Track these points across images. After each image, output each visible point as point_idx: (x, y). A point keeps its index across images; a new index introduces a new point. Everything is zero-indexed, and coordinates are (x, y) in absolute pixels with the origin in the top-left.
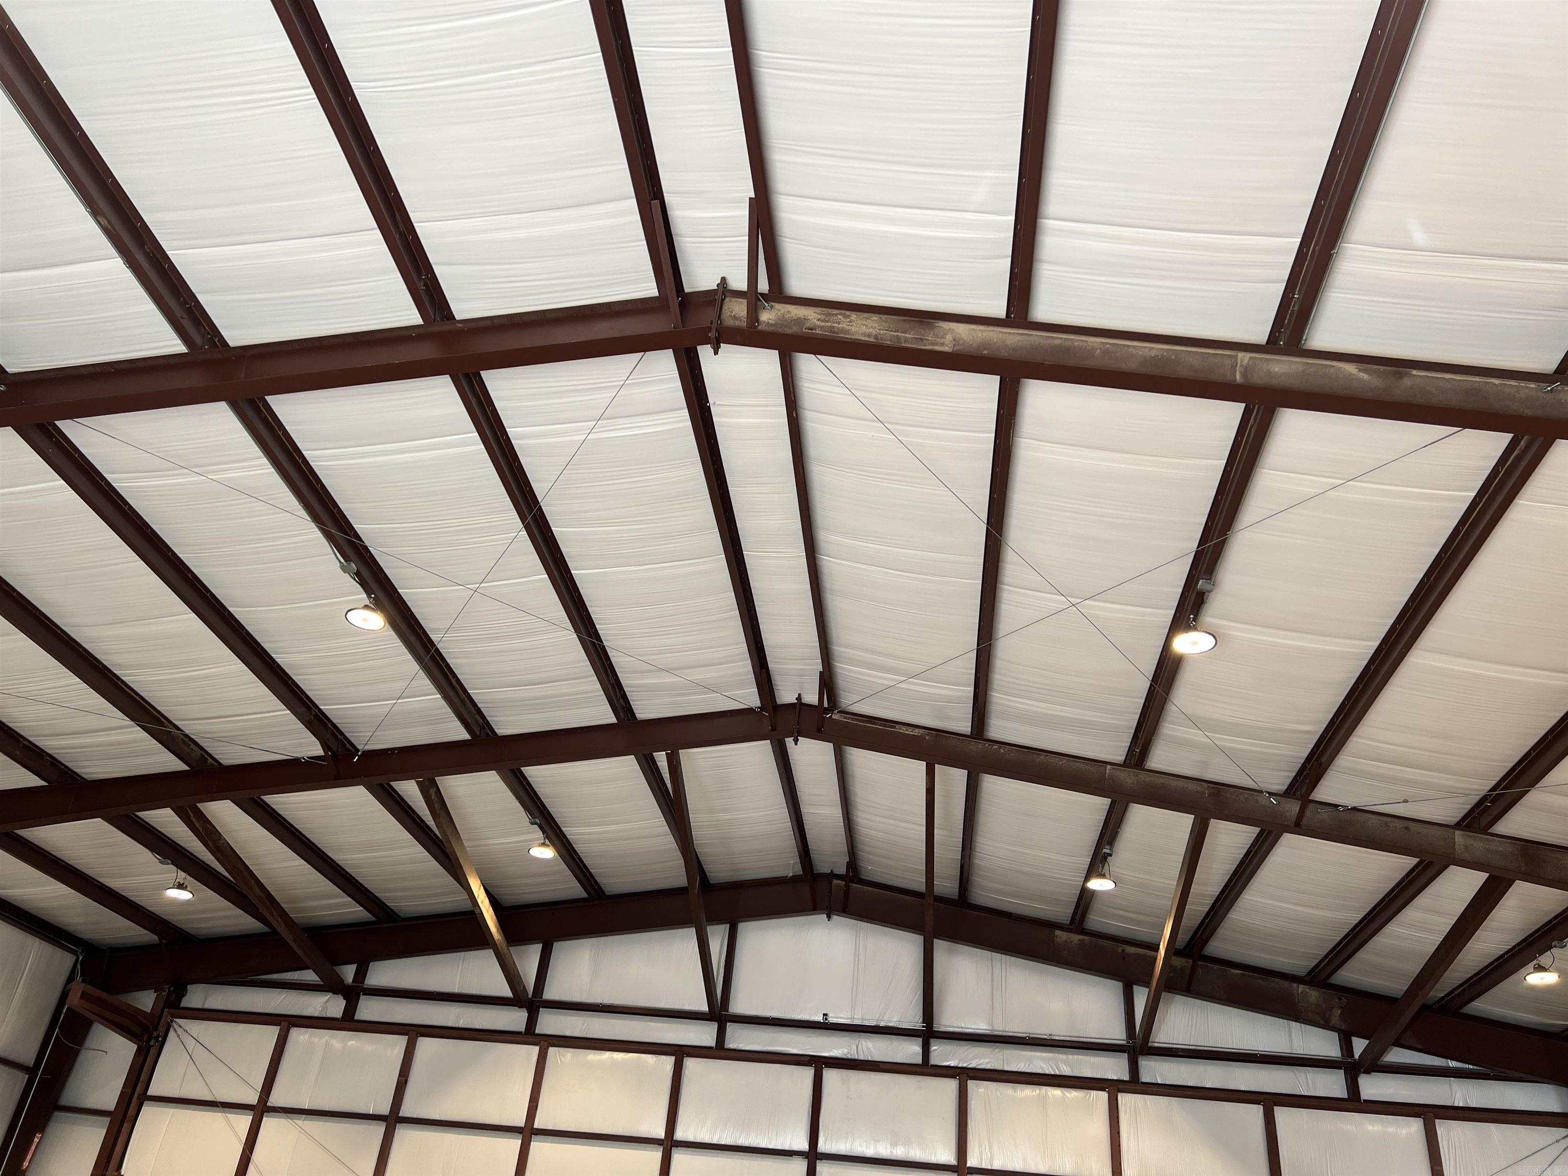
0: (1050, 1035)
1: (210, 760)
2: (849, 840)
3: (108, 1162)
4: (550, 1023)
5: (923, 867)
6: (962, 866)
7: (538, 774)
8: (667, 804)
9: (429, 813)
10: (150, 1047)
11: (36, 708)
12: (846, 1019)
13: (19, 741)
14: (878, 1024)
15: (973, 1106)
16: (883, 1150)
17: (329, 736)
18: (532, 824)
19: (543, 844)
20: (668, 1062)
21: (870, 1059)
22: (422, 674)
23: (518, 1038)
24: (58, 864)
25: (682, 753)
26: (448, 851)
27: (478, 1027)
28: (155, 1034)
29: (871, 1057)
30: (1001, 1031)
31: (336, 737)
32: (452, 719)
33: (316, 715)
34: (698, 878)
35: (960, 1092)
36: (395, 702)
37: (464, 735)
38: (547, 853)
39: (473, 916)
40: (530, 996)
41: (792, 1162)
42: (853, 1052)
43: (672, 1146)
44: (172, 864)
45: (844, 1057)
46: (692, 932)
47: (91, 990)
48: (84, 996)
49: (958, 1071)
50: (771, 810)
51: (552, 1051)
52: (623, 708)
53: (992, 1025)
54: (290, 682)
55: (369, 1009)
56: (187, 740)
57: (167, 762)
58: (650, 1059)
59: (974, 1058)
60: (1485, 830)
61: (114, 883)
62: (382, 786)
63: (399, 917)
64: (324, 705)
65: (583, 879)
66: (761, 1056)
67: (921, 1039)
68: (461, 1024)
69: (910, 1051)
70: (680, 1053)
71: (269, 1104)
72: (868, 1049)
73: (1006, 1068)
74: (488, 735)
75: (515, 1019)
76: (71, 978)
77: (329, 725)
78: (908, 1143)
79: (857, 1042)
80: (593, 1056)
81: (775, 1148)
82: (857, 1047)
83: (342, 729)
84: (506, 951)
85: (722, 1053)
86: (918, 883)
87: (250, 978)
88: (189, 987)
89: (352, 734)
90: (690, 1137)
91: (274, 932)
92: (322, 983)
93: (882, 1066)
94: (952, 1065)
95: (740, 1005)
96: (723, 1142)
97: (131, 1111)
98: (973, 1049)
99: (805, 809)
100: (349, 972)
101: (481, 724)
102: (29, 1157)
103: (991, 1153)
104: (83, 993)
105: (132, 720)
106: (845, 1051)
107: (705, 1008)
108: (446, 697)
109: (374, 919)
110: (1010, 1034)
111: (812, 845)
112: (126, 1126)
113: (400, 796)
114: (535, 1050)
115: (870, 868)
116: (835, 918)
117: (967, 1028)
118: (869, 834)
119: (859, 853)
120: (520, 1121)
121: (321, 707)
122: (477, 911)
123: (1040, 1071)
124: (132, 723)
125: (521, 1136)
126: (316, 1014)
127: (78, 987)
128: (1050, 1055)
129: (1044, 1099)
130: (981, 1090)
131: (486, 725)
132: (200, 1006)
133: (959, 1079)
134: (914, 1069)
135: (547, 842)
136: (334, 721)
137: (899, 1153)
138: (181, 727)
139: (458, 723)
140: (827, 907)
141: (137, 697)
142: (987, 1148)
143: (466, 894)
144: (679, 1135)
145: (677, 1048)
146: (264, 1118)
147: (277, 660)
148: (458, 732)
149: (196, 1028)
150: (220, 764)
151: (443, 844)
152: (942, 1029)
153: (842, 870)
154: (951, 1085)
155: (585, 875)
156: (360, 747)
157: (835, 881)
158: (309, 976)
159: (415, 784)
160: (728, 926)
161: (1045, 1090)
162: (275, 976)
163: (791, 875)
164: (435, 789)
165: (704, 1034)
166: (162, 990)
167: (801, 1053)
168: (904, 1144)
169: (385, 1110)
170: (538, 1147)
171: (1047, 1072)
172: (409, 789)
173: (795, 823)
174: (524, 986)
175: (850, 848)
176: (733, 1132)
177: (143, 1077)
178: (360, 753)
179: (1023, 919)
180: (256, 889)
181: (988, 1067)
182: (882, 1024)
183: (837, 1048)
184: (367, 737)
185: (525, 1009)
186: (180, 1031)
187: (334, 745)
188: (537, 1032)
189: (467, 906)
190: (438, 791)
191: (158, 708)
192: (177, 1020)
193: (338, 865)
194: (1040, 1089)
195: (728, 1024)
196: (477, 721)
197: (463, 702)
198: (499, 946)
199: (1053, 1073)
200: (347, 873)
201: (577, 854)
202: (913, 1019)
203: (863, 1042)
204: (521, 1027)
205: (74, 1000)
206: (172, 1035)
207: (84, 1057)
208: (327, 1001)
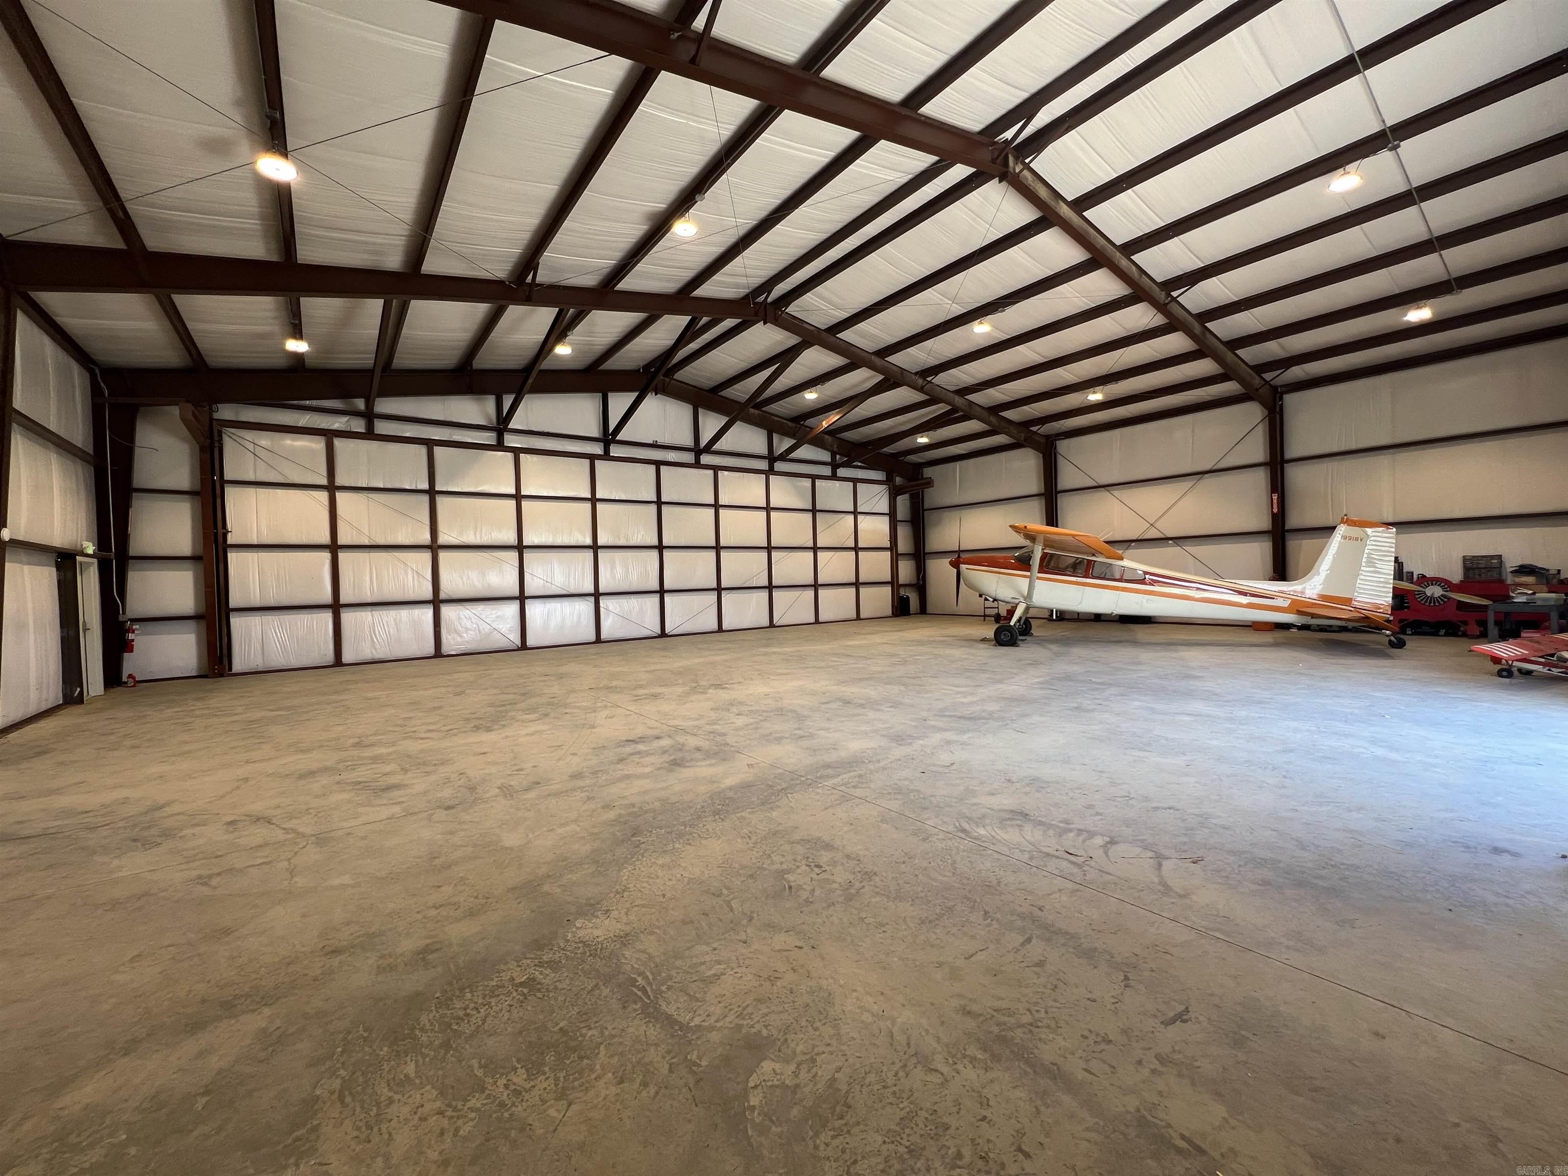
3: (216, 524)
4: (515, 440)
15: (720, 481)
20: (587, 462)
23: (493, 448)
28: (215, 439)
35: (715, 475)
42: (666, 458)
49: (713, 466)
51: (522, 456)
58: (577, 460)
60: (883, 358)
66: (630, 459)
67: (697, 453)
69: (691, 457)
71: (337, 485)
72: (672, 456)
75: (486, 437)
79: (667, 453)
81: (642, 500)
82: (668, 456)
90: (603, 497)
92: (345, 409)
93: (685, 465)
96: (619, 498)
97: (216, 491)
100: (361, 404)
102: (130, 525)
106: (663, 457)
107: (599, 435)
112: (219, 501)
114: (510, 456)
116: (658, 395)
120: (512, 492)
125: (514, 499)
126: (345, 429)
130: (722, 475)
132: (236, 420)
133: (714, 470)
134: (697, 466)
145: (589, 455)
146: (337, 494)
149: (248, 435)
154: (711, 473)
160: (601, 394)
161: (744, 474)
162: (300, 402)
169: (424, 486)
170: (527, 504)
176: (623, 494)
177: (215, 469)
182: (679, 446)
183: (659, 456)
185: (492, 432)
186: (232, 436)
188: (507, 445)
195: (615, 444)
202: (690, 443)
203: (670, 454)
204: (493, 442)
207: (139, 453)
208: (348, 421)
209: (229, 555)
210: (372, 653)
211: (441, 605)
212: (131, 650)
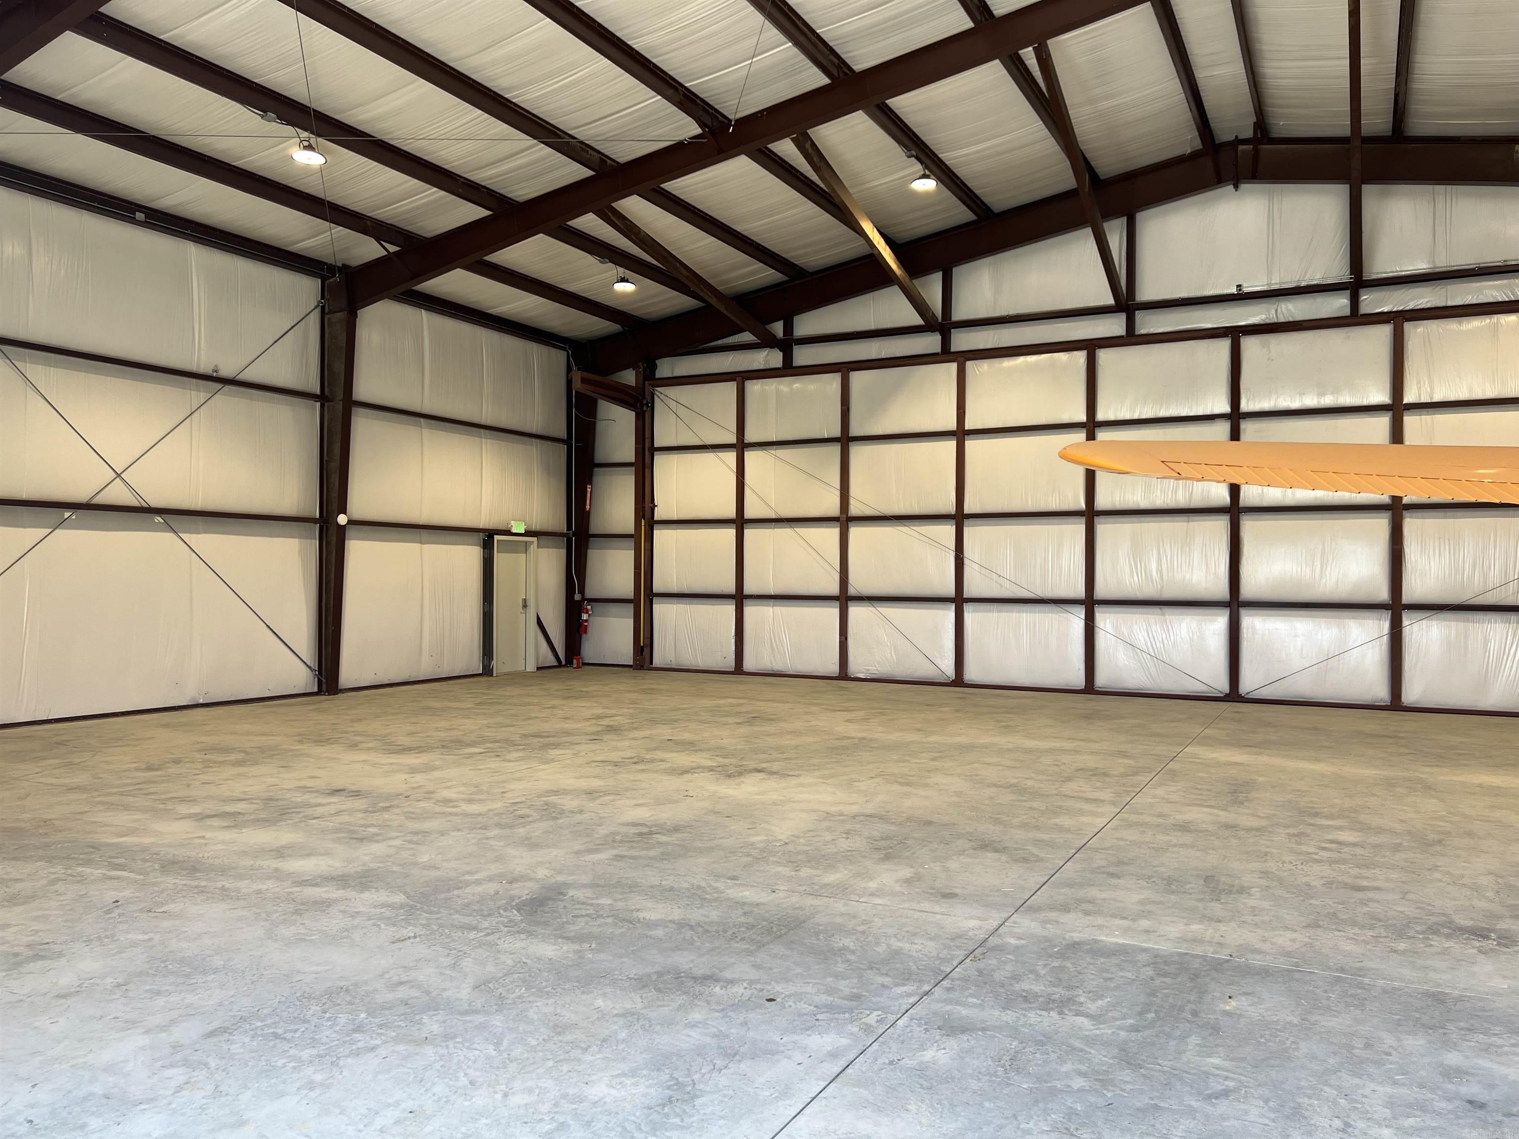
0: (1505, 261)
1: (609, 162)
2: (1255, 96)
3: (644, 498)
4: (962, 341)
5: (1347, 108)
6: (1397, 95)
7: (903, 104)
8: (1042, 104)
9: (811, 168)
10: (644, 412)
11: (458, 146)
12: (1262, 286)
13: (457, 180)
14: (1299, 284)
15: (1409, 346)
16: (1311, 401)
17: (701, 112)
18: (909, 157)
19: (924, 176)
20: (1080, 357)
21: (1291, 319)
22: (768, 24)
23: (938, 358)
24: (526, 279)
25: (1052, 43)
26: (837, 200)
27: (899, 355)
28: (645, 402)
29: (1292, 317)
30: (1445, 267)
31: (707, 112)
32: (807, 66)
33: (684, 94)
34: (1087, 176)
35: (1395, 335)
36: (750, 61)
37: (824, 80)
38: (928, 185)
39: (874, 258)
40: (940, 319)
41: (1215, 424)
42: (1271, 316)
43: (1094, 427)
44: (610, 262)
45: (1262, 322)
46: (1088, 232)
47: (587, 375)
48: (584, 381)
49: (1393, 315)
50: (1161, 84)
51: (969, 364)
52: (978, 8)
53: (1434, 262)
54: (651, 66)
55: (803, 356)
56: (584, 147)
57: (576, 171)
58: (1062, 356)
59: (1411, 300)
61: (572, 287)
62: (760, 151)
63: (808, 272)
64: (689, 82)
65: (969, 202)
66: (1170, 336)
67: (1349, 291)
68: (883, 355)
69: (1339, 304)
70: (1091, 347)
71: (745, 441)
72: (1288, 310)
73: (1450, 303)
74: (846, 74)
75: (931, 343)
76: (569, 370)
77: (699, 101)
78: (1336, 391)
79: (1276, 305)
80: (1008, 363)
81: (1196, 414)
82: (1276, 311)
83: (711, 103)
84: (910, 284)
85: (1134, 340)
86: (1341, 126)
87: (700, 347)
88: (657, 362)
89: (722, 105)
90: (1112, 417)
91: (709, 306)
92: (759, 341)
93: (1305, 324)
94: (1386, 311)
95: (1147, 292)
96: (1144, 416)
97: (647, 460)
98: (1411, 290)
99: (1201, 75)
100: (778, 328)
101: (837, 64)
102: (588, 502)
103: (1431, 388)
104: (582, 378)
105: (535, 138)
106: (1263, 317)
107: (1110, 301)
108: (797, 44)
109: (787, 278)
110: (1455, 268)
111: (1211, 114)
112: (647, 471)
113: (780, 158)
114: (953, 366)
115: (1281, 123)
116: (1244, 187)
117: (1401, 271)
118: (1282, 84)
119: (1269, 109)
120: (952, 425)
121: (686, 85)
122: (876, 253)
123: (1491, 300)
124: (535, 141)
125: (955, 438)
126: (762, 367)
127: (577, 376)
128: (1505, 281)
129: (1496, 327)
130: (1420, 330)
131: (842, 64)
132: (671, 375)
133: (1394, 323)
134: (1341, 322)
135: (927, 172)
136: (702, 96)
137: (1328, 401)
138: (576, 136)
139: (815, 70)
140: (1234, 177)
141: (530, 116)
142: (1427, 383)
143: (862, 239)
144: (1101, 416)
145: (1086, 343)
146: (746, 453)
147: (634, 46)
148: (816, 79)
149: (673, 392)
150: (618, 163)
151: (830, 195)
152: (1374, 277)
153: (1248, 133)
154: (1385, 331)
155: (972, 199)
156: (731, 117)
157: (1241, 147)
158: (747, 337)
159: (791, 142)
160: (1126, 218)
161: (1495, 318)
162: (720, 342)
163: (1189, 151)
164: (809, 142)
165: (1115, 326)
166: (639, 367)
167: (1215, 326)
168: (1332, 393)
169: (836, 432)
170: (972, 445)
171: (1500, 300)
172: (786, 148)
173: (1189, 92)
174: (933, 313)
175: (1257, 105)
176: (1152, 407)
177: (647, 435)
178: (733, 123)
179: (1474, 140)
180: (683, 271)
181: (1429, 305)
182: (1303, 284)
183: (1254, 315)
184: (735, 104)
185: (938, 333)
186: (662, 397)
187: (708, 120)
188: (952, 350)
189: (865, 250)
190: (813, 144)
191: (552, 122)
192: (657, 389)
193: (743, 235)
194: (1490, 319)
195: (1137, 312)
196: (833, 64)
197: (814, 44)
198: (903, 281)
199: (1507, 299)
200: (753, 241)
201: (958, 178)
202: (1339, 271)
203: (1283, 306)
204: (937, 349)
205: (577, 385)
206: (657, 401)
207: (600, 426)
208: (767, 355)
209: (655, 532)
210: (771, 661)
211: (850, 603)
212: (586, 632)
